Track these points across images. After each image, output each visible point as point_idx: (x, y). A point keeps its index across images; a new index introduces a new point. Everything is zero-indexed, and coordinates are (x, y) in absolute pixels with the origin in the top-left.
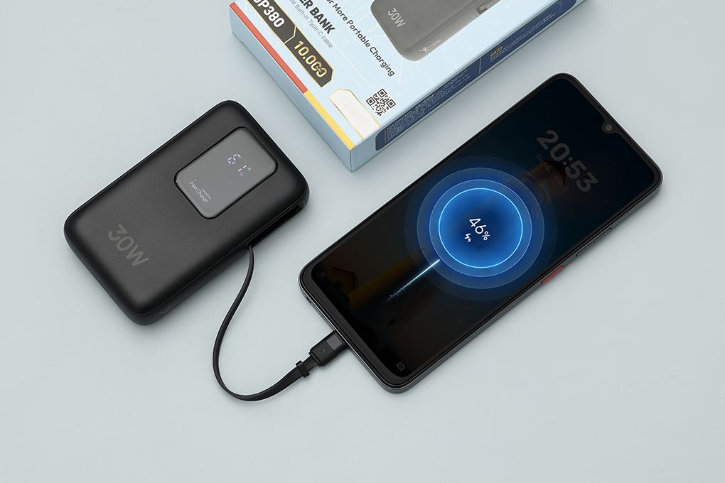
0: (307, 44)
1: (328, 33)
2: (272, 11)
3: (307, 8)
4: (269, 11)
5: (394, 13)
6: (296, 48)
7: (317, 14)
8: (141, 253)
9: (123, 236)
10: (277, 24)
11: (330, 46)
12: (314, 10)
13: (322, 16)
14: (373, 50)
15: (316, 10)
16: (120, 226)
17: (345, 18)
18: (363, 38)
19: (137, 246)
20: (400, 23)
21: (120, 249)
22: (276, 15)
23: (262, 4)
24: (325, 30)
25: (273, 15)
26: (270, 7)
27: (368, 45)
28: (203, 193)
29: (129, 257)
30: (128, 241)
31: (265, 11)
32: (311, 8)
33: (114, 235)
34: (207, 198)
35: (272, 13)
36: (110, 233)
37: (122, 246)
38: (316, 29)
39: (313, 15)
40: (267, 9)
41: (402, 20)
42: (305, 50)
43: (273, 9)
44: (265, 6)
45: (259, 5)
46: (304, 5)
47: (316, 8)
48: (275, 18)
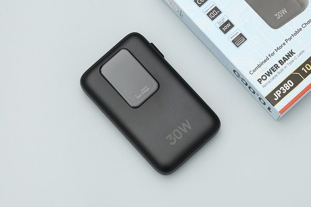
0: (303, 65)
1: (295, 53)
2: (283, 88)
3: (279, 67)
4: (283, 90)
5: (278, 15)
6: (306, 72)
7: (283, 61)
8: (183, 124)
9: (173, 136)
10: (291, 84)
11: (303, 51)
12: (280, 63)
13: (283, 58)
14: (304, 26)
15: (280, 62)
16: (167, 138)
17: (284, 44)
18: (296, 33)
19: (179, 127)
20: (284, 11)
21: (181, 137)
22: (286, 86)
23: (279, 94)
24: (293, 55)
25: (286, 87)
26: (281, 89)
27: (301, 29)
28: (143, 91)
29: (186, 131)
30: (176, 133)
31: (283, 92)
32: (279, 65)
33: (173, 141)
34: (147, 88)
35: (285, 88)
36: (172, 144)
37: (179, 136)
38: (293, 61)
39: (283, 63)
40: (282, 91)
41: (282, 10)
42: (308, 66)
43: (282, 87)
44: (280, 92)
45: (280, 96)
46: (277, 69)
47: (279, 62)
48: (287, 86)
